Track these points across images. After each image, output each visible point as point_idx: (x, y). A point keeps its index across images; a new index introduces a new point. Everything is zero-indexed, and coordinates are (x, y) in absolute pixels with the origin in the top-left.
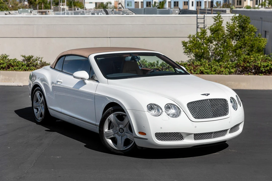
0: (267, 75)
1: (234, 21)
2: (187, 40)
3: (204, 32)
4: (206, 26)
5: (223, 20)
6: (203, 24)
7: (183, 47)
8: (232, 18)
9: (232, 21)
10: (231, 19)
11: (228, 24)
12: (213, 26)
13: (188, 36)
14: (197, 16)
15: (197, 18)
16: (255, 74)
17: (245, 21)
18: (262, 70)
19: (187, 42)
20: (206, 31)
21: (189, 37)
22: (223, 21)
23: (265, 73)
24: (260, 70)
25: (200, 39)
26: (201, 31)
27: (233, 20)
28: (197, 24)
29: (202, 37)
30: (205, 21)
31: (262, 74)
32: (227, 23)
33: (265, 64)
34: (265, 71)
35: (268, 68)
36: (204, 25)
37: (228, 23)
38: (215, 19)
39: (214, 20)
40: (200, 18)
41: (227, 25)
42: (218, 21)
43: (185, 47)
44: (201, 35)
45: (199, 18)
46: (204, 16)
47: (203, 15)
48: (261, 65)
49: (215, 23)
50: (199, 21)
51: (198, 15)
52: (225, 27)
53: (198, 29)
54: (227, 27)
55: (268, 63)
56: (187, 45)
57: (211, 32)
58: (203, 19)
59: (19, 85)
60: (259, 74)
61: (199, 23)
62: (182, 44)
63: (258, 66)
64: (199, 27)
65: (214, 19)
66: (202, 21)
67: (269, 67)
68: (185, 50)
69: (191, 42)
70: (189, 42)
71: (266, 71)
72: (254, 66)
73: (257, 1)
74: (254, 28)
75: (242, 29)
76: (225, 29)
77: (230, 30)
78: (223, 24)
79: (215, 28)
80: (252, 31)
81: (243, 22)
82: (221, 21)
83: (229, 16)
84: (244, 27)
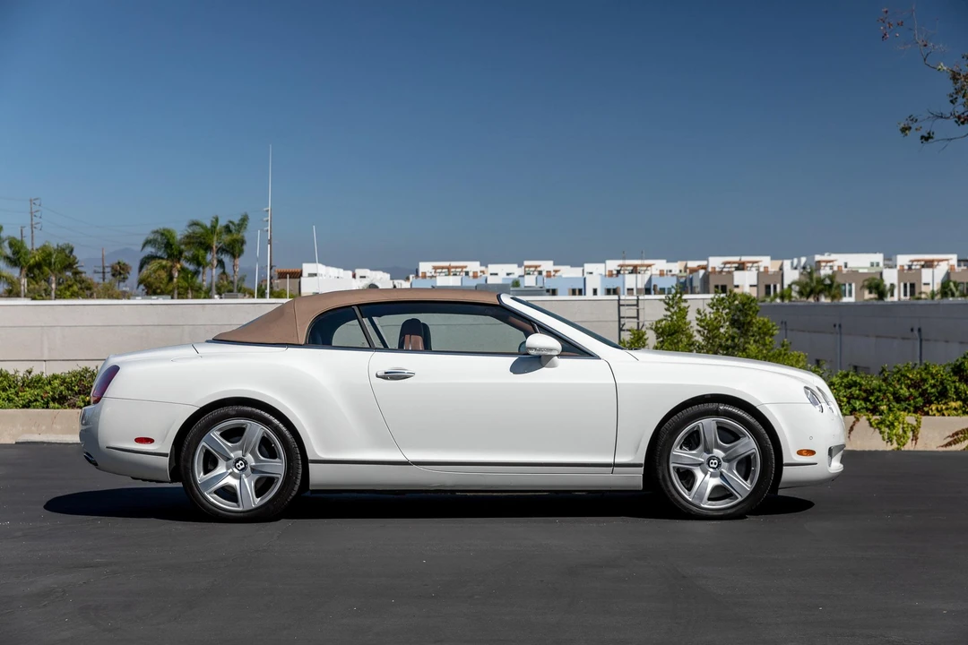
1: (718, 309)
4: (643, 325)
5: (689, 307)
8: (710, 301)
9: (712, 311)
10: (709, 305)
11: (701, 315)
12: (662, 320)
15: (619, 305)
17: (746, 306)
20: (646, 337)
22: (689, 310)
26: (633, 337)
27: (715, 308)
30: (641, 312)
32: (699, 312)
36: (638, 324)
37: (702, 312)
38: (668, 304)
39: (666, 306)
40: (627, 305)
41: (699, 316)
42: (675, 308)
45: (623, 305)
49: (669, 313)
50: (625, 312)
52: (694, 323)
53: (623, 333)
54: (698, 324)
58: (635, 307)
64: (624, 328)
65: (666, 303)
66: (632, 312)
73: (768, 287)
74: (770, 324)
75: (739, 328)
76: (694, 326)
77: (706, 332)
78: (689, 313)
79: (670, 326)
80: (765, 334)
81: (740, 311)
82: (685, 307)
83: (704, 299)
84: (743, 324)
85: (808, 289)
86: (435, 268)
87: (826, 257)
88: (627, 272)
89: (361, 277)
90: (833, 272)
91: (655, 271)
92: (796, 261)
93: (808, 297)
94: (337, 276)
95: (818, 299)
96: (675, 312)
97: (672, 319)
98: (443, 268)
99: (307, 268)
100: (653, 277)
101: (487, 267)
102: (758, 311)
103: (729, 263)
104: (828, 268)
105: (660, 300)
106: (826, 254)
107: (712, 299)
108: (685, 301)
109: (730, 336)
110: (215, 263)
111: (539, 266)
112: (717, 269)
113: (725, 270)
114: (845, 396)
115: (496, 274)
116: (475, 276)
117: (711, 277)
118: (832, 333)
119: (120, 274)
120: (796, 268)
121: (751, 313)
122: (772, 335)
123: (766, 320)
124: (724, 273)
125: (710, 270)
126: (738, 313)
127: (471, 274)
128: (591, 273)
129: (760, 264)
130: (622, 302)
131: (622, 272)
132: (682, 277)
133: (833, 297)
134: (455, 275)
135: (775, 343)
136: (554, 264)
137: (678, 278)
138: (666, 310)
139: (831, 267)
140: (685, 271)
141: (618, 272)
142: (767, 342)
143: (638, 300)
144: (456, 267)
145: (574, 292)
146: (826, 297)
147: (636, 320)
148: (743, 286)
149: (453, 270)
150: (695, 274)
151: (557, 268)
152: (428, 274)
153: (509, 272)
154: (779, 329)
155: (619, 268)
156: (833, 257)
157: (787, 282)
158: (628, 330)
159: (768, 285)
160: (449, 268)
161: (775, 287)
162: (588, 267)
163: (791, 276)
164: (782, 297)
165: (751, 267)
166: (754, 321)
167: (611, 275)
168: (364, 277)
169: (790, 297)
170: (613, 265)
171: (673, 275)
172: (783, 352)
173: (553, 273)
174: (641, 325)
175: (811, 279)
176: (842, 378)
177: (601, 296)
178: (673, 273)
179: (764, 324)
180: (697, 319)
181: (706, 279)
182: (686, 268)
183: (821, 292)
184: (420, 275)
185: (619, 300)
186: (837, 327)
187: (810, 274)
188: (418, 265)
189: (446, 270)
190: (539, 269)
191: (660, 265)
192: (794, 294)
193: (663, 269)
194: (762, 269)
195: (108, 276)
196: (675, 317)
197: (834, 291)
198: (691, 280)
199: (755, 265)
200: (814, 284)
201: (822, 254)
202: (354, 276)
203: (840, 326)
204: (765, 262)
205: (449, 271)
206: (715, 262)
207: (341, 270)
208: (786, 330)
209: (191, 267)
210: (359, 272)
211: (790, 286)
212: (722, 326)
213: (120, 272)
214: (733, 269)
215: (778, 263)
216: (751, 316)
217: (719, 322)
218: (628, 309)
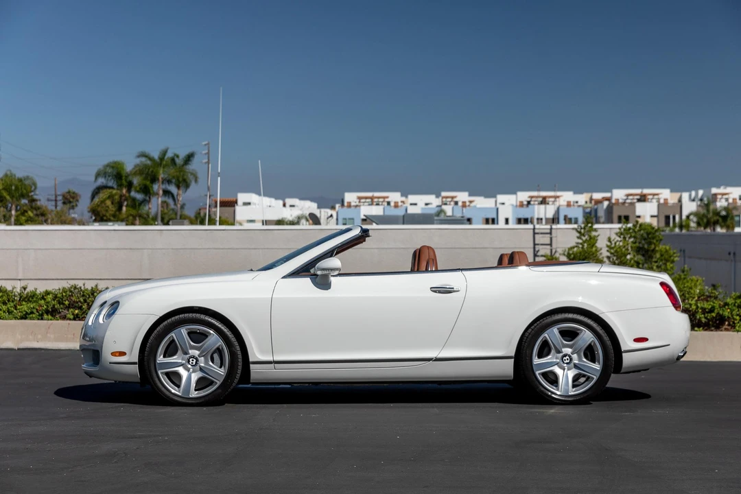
0: (712, 330)
1: (625, 238)
5: (599, 235)
8: (618, 231)
9: (618, 239)
10: (617, 234)
11: (611, 242)
12: (574, 247)
15: (534, 233)
17: (650, 236)
18: (700, 318)
22: (599, 238)
23: (707, 326)
24: (696, 319)
27: (622, 236)
28: (535, 248)
30: (554, 240)
31: (701, 328)
32: (609, 240)
33: (707, 306)
35: (714, 315)
36: (551, 251)
37: (612, 240)
38: (580, 232)
39: (578, 235)
40: (542, 233)
41: (609, 244)
42: (586, 237)
45: (538, 233)
47: (548, 226)
48: (697, 307)
49: (580, 241)
50: (539, 239)
51: (537, 226)
52: (604, 249)
54: (608, 251)
55: (714, 303)
58: (549, 235)
61: (538, 244)
64: (539, 254)
65: (578, 232)
66: (546, 239)
67: (715, 311)
73: (667, 218)
74: (671, 252)
75: (643, 255)
76: (604, 253)
77: (615, 258)
78: (598, 242)
79: (580, 253)
80: (667, 261)
81: (645, 239)
82: (595, 236)
83: (611, 229)
84: (647, 251)
85: (705, 220)
86: (360, 198)
87: (722, 190)
88: (536, 203)
89: (291, 206)
90: (729, 204)
91: (562, 202)
92: (693, 193)
93: (705, 228)
94: (269, 204)
95: (714, 230)
96: (586, 240)
97: (583, 246)
98: (366, 198)
99: (242, 197)
100: (561, 208)
101: (407, 197)
102: (661, 240)
103: (631, 195)
104: (723, 200)
105: (573, 229)
106: (722, 187)
107: (620, 229)
108: (596, 230)
109: (635, 261)
110: (161, 192)
111: (455, 197)
112: (621, 201)
113: (628, 201)
114: (737, 315)
115: (416, 204)
116: (396, 206)
117: (615, 208)
118: (727, 261)
119: (70, 202)
120: (694, 200)
121: (655, 241)
122: (673, 262)
123: (668, 248)
124: (627, 205)
125: (613, 201)
126: (643, 242)
127: (392, 204)
128: (503, 204)
129: (660, 196)
130: (536, 231)
131: (532, 203)
132: (587, 208)
133: (728, 227)
134: (378, 204)
135: (675, 268)
136: (470, 195)
137: (584, 208)
138: (578, 238)
139: (727, 200)
140: (591, 202)
141: (529, 203)
142: (669, 267)
143: (551, 229)
144: (379, 198)
145: (487, 221)
146: (722, 227)
147: (549, 247)
148: (644, 216)
149: (376, 200)
150: (600, 205)
151: (472, 198)
152: (353, 204)
153: (427, 202)
154: (679, 257)
155: (529, 199)
156: (729, 190)
157: (685, 213)
158: (542, 256)
159: (667, 215)
160: (372, 198)
161: (674, 218)
162: (501, 198)
163: (689, 207)
164: (681, 227)
165: (652, 199)
166: (657, 248)
167: (521, 205)
168: (294, 206)
169: (688, 226)
170: (523, 196)
171: (579, 206)
172: (683, 277)
173: (468, 204)
174: (554, 251)
175: (708, 210)
176: (735, 299)
177: (512, 225)
178: (579, 204)
179: (667, 251)
180: (608, 246)
181: (610, 210)
182: (591, 199)
183: (716, 223)
184: (346, 204)
185: (534, 229)
186: (732, 254)
187: (707, 206)
188: (344, 196)
189: (369, 200)
190: (455, 200)
191: (567, 196)
192: (693, 225)
193: (571, 200)
194: (662, 201)
195: (60, 204)
196: (586, 245)
197: (729, 222)
198: (596, 211)
199: (656, 197)
200: (711, 215)
201: (718, 187)
202: (284, 205)
203: (734, 254)
204: (665, 194)
205: (372, 201)
206: (619, 194)
207: (273, 200)
208: (684, 257)
209: (139, 196)
210: (289, 201)
211: (688, 217)
212: (630, 254)
213: (70, 199)
214: (635, 201)
215: (677, 195)
216: (655, 244)
217: (627, 249)
218: (542, 237)
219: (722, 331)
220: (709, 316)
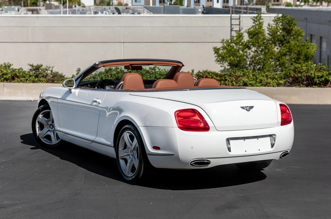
0: (322, 87)
1: (277, 23)
2: (219, 45)
3: (240, 36)
4: (242, 29)
5: (264, 22)
6: (238, 26)
7: (214, 54)
8: (273, 19)
9: (273, 23)
10: (273, 21)
12: (251, 28)
13: (220, 41)
14: (231, 17)
15: (231, 19)
16: (307, 86)
17: (290, 22)
18: (316, 81)
19: (219, 49)
20: (243, 35)
21: (223, 42)
23: (319, 85)
24: (314, 81)
25: (236, 44)
26: (237, 35)
27: (276, 22)
28: (231, 27)
29: (238, 42)
30: (241, 22)
31: (316, 86)
33: (320, 74)
34: (319, 82)
35: (323, 79)
36: (240, 28)
37: (270, 25)
39: (253, 21)
40: (235, 19)
41: (268, 27)
42: (258, 22)
43: (217, 54)
44: (237, 39)
45: (233, 19)
46: (240, 17)
47: (238, 15)
48: (315, 75)
49: (254, 24)
50: (234, 22)
51: (233, 15)
52: (266, 29)
53: (232, 32)
54: (268, 30)
55: (323, 73)
56: (219, 51)
57: (249, 36)
59: (29, 100)
60: (312, 85)
61: (233, 25)
62: (214, 51)
63: (311, 77)
64: (233, 30)
66: (237, 22)
67: (324, 77)
68: (216, 58)
69: (224, 48)
70: (221, 48)
71: (321, 82)
72: (306, 77)
74: (301, 31)
75: (287, 32)
76: (267, 32)
77: (271, 34)
78: (263, 26)
80: (298, 35)
81: (287, 24)
82: (262, 22)
83: (270, 17)
84: (289, 30)
96: (258, 24)
97: (256, 27)
107: (275, 17)
109: (282, 36)
121: (292, 25)
126: (286, 25)
138: (253, 23)
142: (299, 39)
166: (294, 29)
172: (306, 44)
179: (298, 30)
216: (292, 26)
217: (278, 29)
218: (235, 21)
219: (327, 87)
220: (321, 80)
